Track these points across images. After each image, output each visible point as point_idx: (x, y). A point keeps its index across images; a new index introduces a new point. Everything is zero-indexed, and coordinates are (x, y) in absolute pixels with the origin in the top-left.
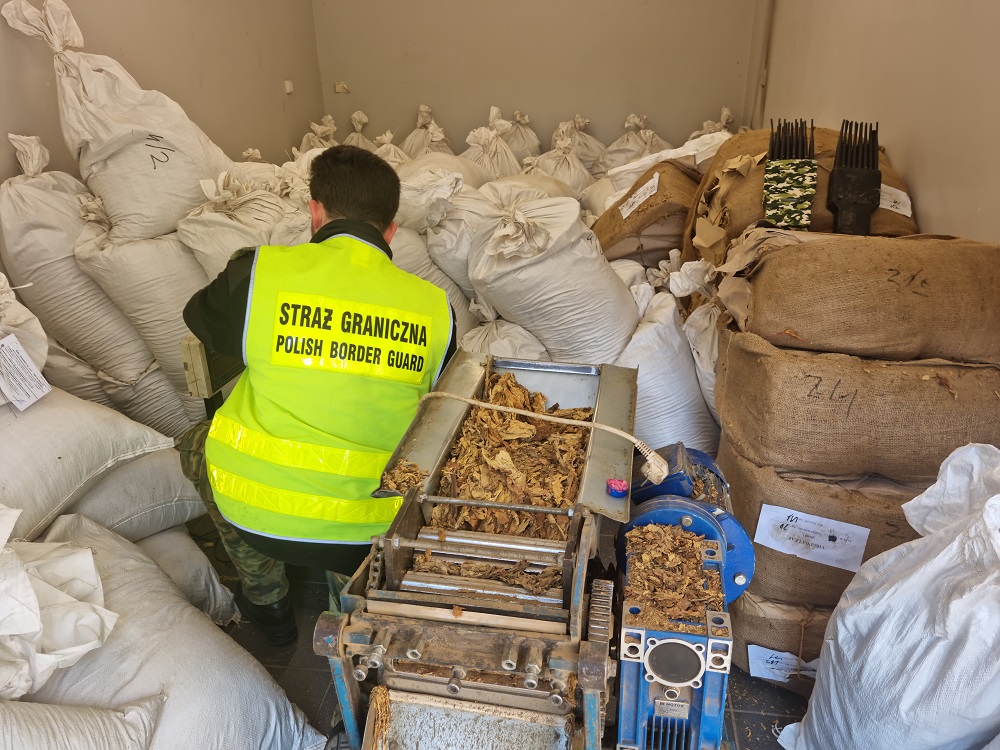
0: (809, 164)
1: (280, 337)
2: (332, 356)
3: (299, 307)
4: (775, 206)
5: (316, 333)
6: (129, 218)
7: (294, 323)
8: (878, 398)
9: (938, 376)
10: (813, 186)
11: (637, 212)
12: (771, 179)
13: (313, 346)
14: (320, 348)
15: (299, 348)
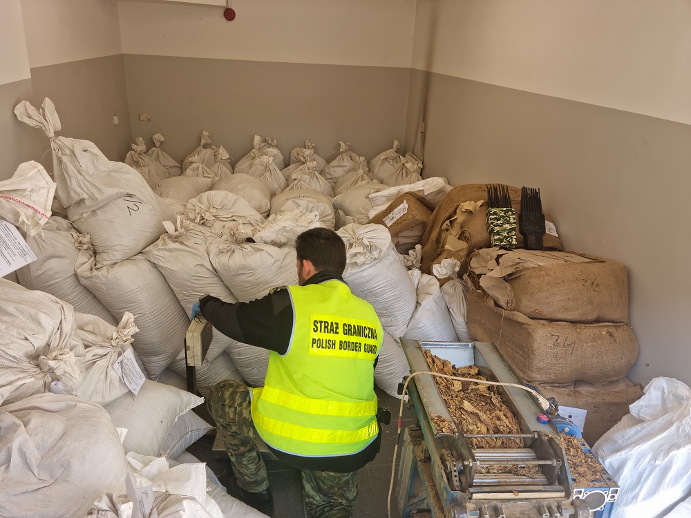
0: (511, 211)
1: (313, 339)
2: (340, 349)
3: (322, 322)
4: (498, 233)
5: (331, 336)
6: (115, 247)
7: (321, 332)
8: (585, 345)
9: (608, 332)
10: (515, 223)
11: (396, 223)
12: (493, 219)
13: (331, 343)
14: (334, 345)
15: (324, 346)
